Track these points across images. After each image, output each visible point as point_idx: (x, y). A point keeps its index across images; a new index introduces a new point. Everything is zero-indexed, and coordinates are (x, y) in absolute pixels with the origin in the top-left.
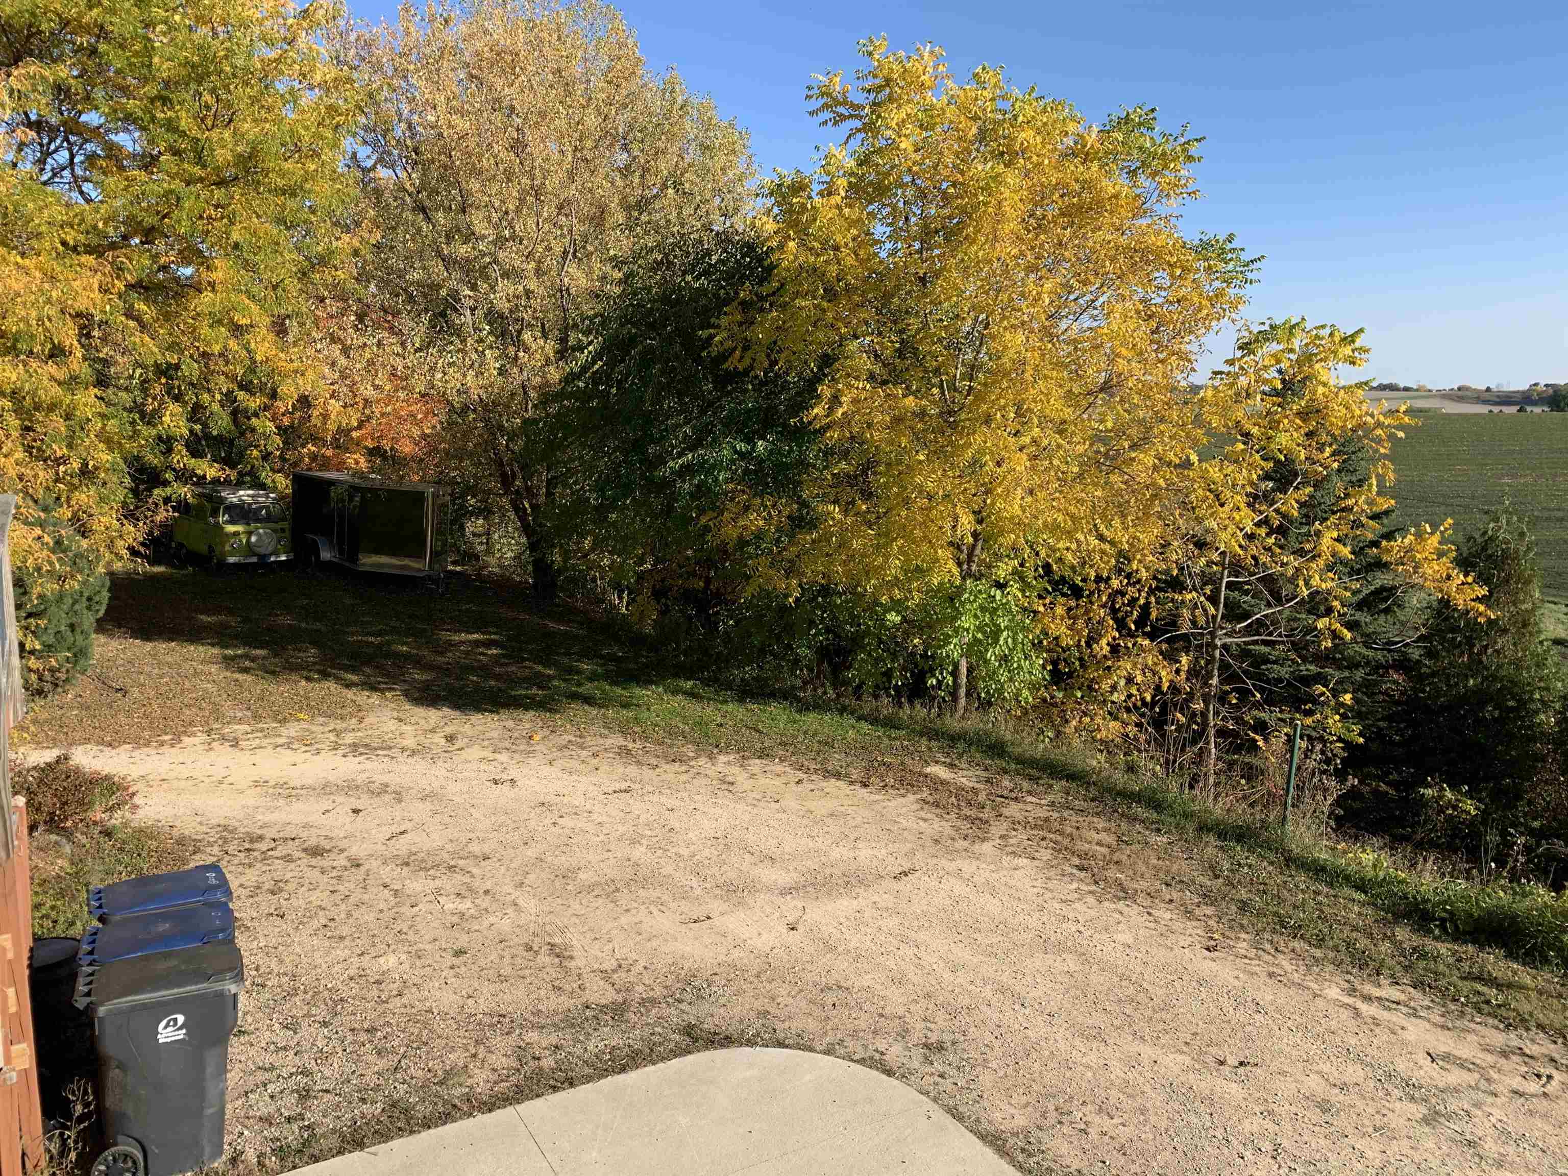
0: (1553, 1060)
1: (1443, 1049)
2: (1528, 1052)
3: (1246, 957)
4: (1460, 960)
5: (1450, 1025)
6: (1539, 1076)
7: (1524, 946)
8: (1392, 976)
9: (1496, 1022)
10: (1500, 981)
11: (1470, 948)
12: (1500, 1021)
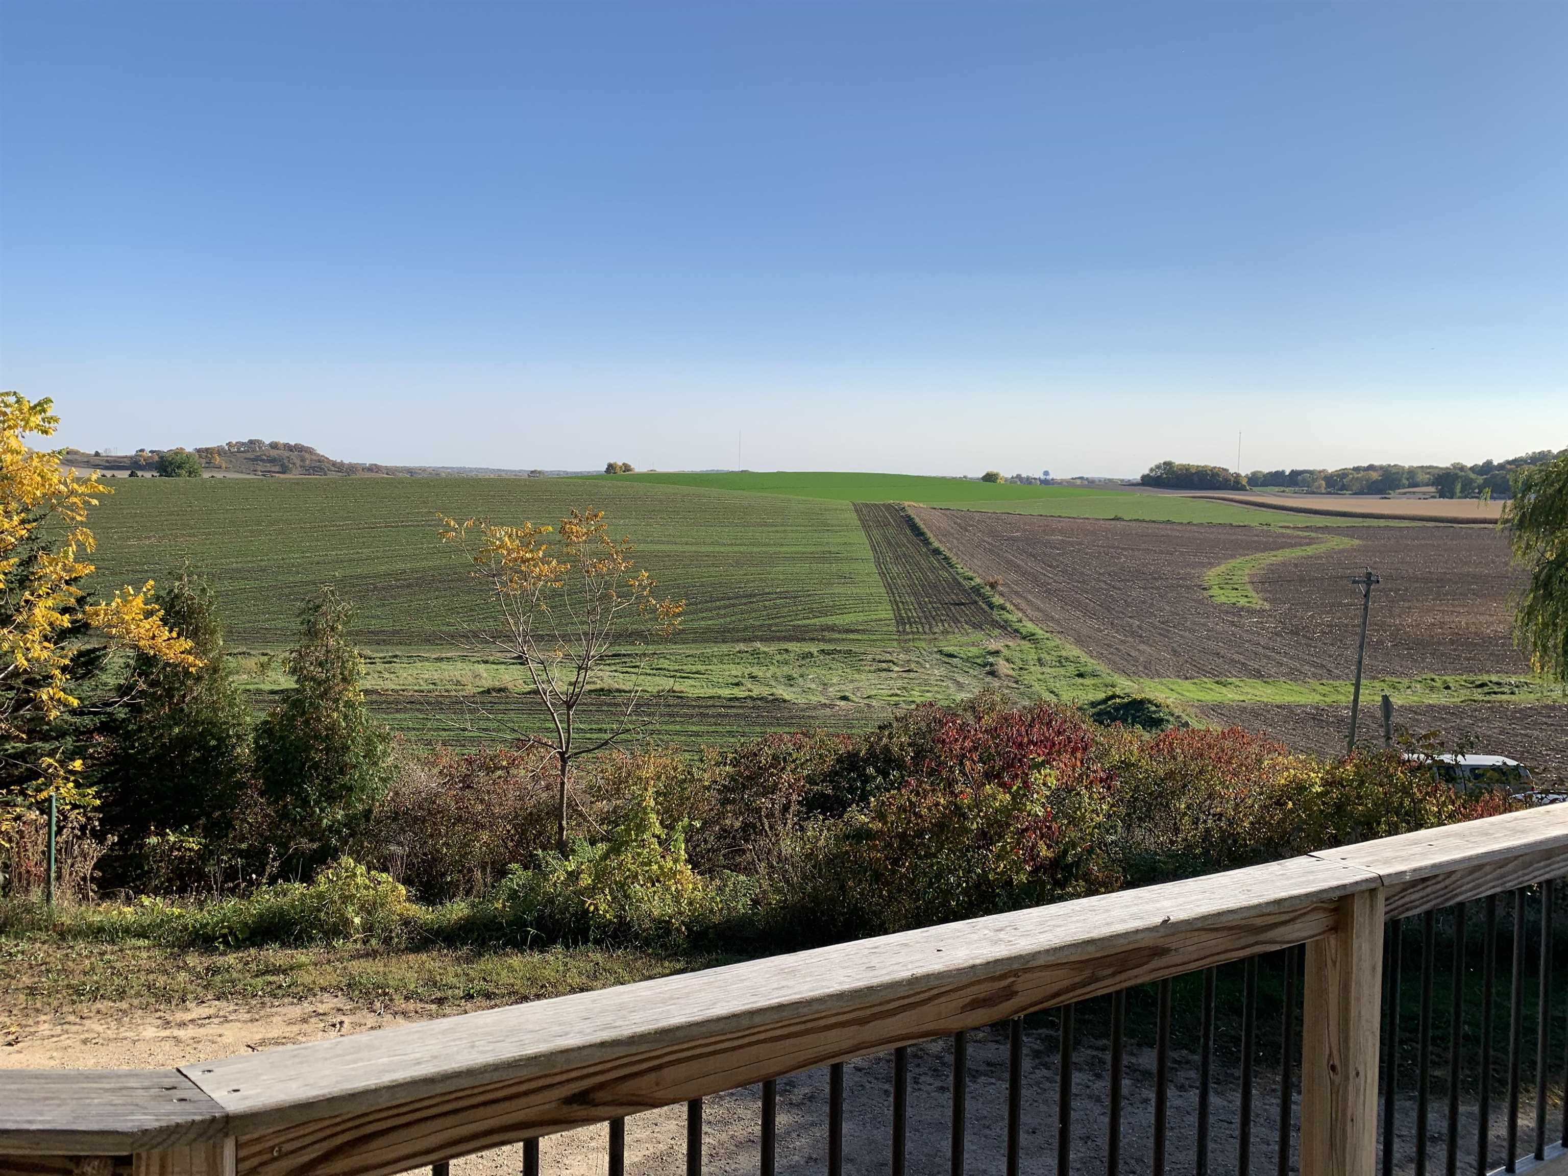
0: (339, 1010)
1: (259, 1037)
2: (321, 1011)
3: (53, 1036)
4: (247, 963)
5: (257, 1017)
6: (334, 1025)
7: (292, 934)
8: (196, 998)
9: (290, 999)
10: (284, 967)
11: (253, 951)
12: (293, 997)
